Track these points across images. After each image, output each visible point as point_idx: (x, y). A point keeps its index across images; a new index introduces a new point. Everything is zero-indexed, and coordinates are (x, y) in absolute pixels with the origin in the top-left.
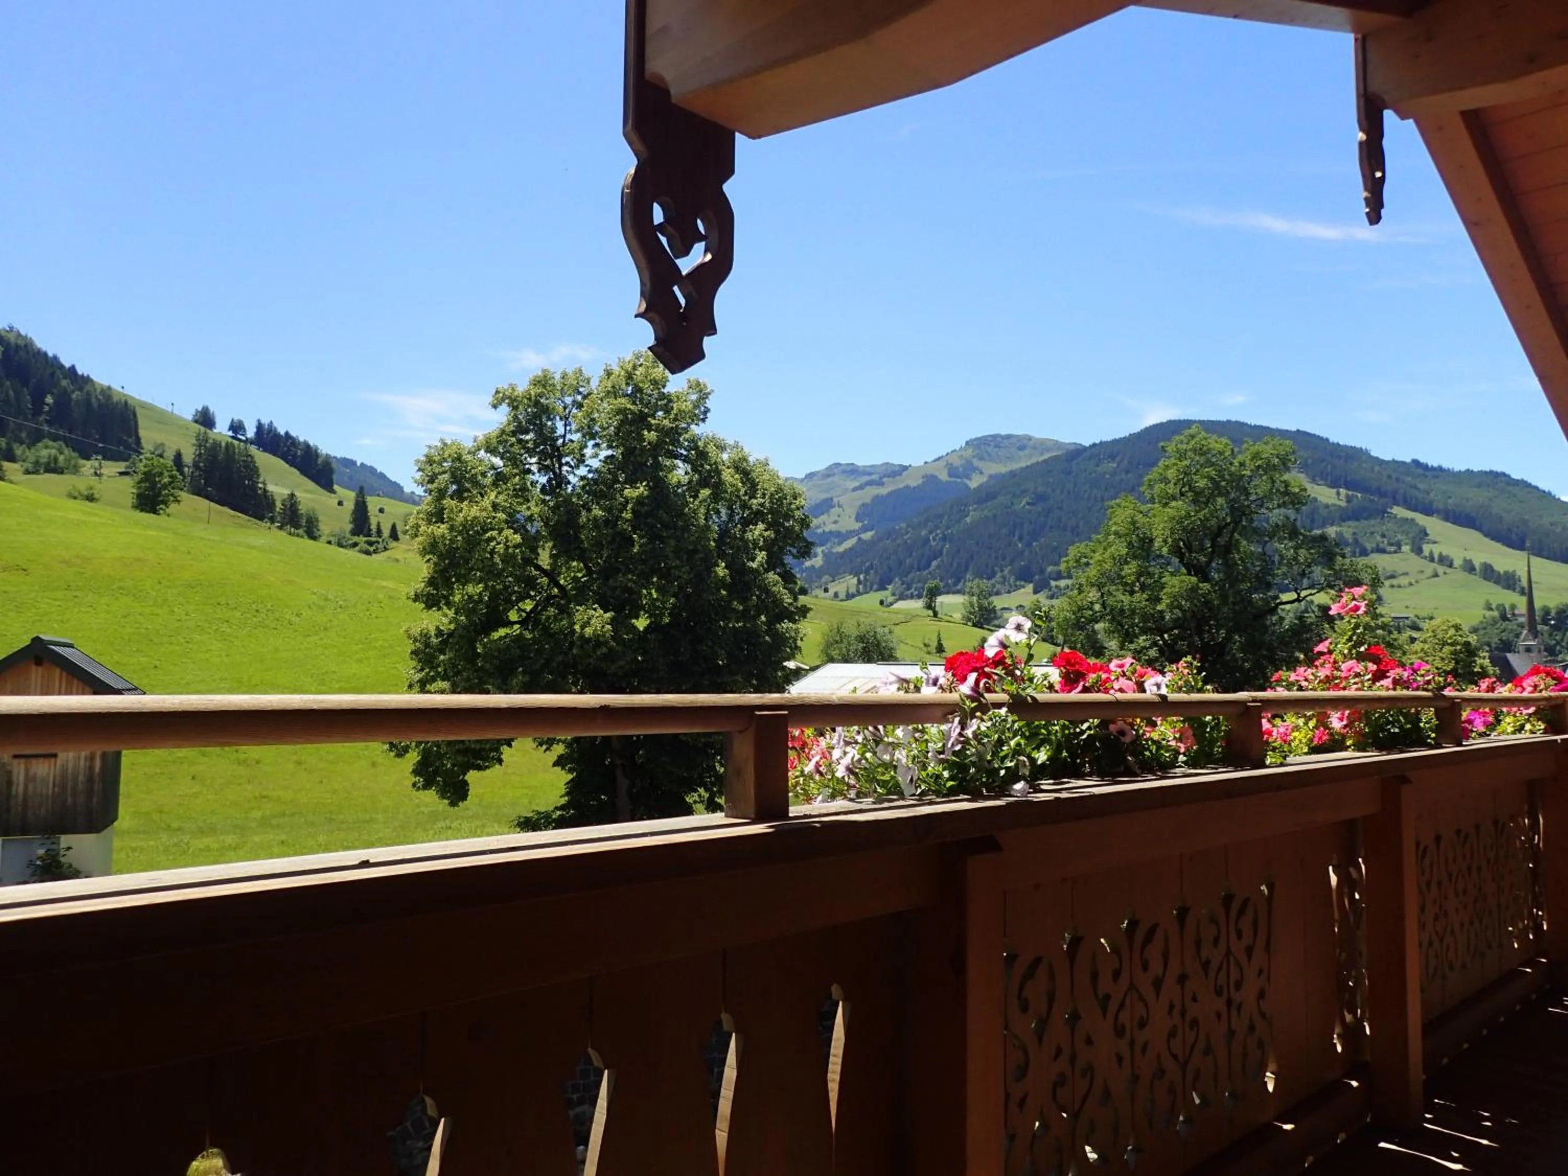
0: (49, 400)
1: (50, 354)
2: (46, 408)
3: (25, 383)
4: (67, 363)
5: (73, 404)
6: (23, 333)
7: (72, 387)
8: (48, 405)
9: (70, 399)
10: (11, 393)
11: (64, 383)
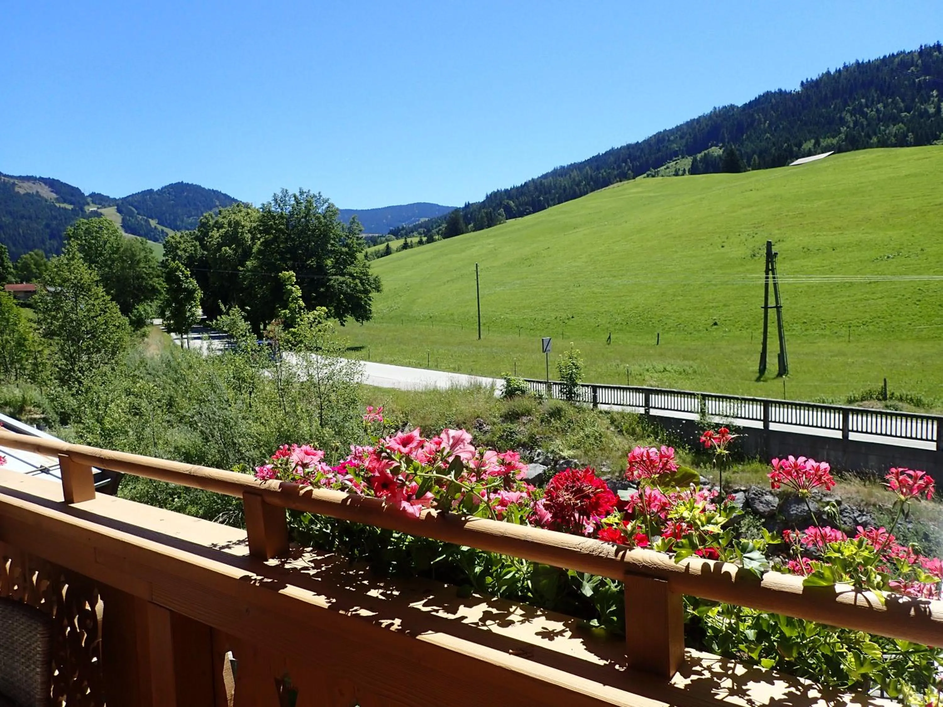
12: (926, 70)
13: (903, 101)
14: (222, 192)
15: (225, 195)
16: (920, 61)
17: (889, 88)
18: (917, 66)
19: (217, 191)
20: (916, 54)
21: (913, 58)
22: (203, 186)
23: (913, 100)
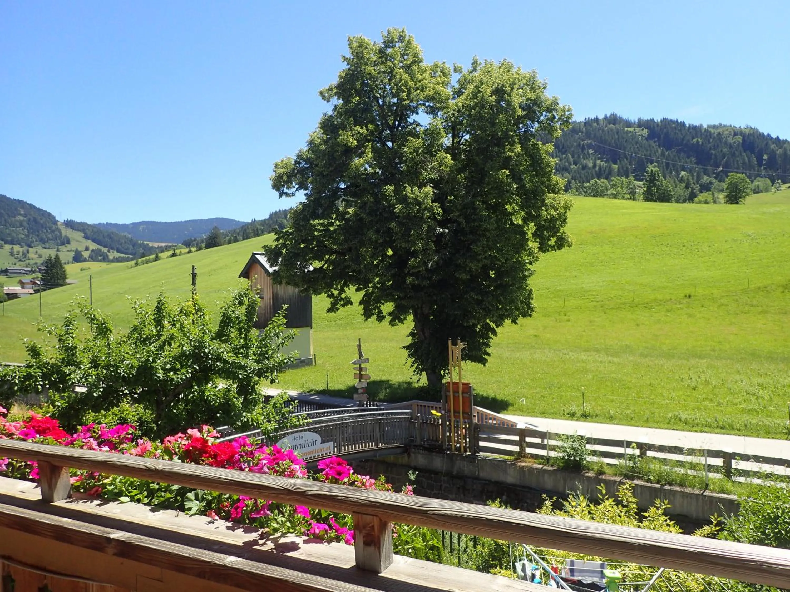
0: (765, 157)
1: (766, 134)
2: (764, 162)
3: (753, 152)
4: (774, 136)
5: (777, 156)
6: (753, 127)
7: (777, 148)
8: (765, 160)
9: (776, 154)
10: (747, 159)
11: (772, 146)
12: (588, 135)
13: (573, 157)
14: (28, 202)
15: (31, 205)
16: (584, 129)
17: (563, 148)
18: (582, 132)
19: (22, 201)
20: (583, 124)
21: (580, 126)
22: (8, 196)
23: (579, 157)
